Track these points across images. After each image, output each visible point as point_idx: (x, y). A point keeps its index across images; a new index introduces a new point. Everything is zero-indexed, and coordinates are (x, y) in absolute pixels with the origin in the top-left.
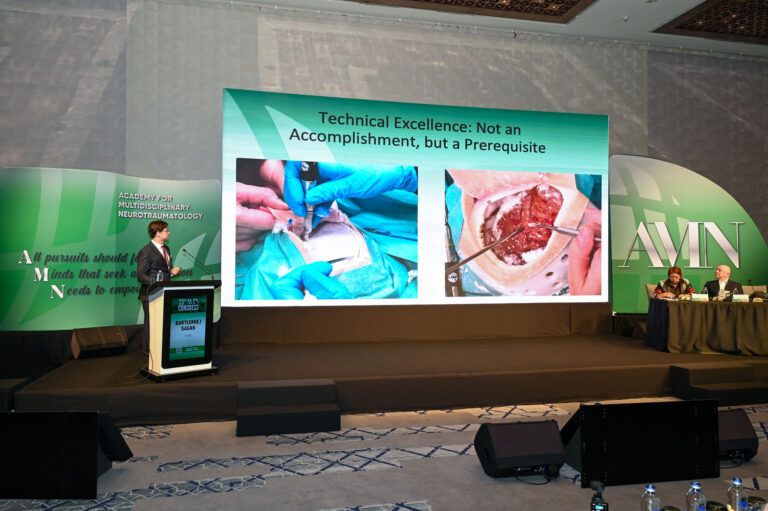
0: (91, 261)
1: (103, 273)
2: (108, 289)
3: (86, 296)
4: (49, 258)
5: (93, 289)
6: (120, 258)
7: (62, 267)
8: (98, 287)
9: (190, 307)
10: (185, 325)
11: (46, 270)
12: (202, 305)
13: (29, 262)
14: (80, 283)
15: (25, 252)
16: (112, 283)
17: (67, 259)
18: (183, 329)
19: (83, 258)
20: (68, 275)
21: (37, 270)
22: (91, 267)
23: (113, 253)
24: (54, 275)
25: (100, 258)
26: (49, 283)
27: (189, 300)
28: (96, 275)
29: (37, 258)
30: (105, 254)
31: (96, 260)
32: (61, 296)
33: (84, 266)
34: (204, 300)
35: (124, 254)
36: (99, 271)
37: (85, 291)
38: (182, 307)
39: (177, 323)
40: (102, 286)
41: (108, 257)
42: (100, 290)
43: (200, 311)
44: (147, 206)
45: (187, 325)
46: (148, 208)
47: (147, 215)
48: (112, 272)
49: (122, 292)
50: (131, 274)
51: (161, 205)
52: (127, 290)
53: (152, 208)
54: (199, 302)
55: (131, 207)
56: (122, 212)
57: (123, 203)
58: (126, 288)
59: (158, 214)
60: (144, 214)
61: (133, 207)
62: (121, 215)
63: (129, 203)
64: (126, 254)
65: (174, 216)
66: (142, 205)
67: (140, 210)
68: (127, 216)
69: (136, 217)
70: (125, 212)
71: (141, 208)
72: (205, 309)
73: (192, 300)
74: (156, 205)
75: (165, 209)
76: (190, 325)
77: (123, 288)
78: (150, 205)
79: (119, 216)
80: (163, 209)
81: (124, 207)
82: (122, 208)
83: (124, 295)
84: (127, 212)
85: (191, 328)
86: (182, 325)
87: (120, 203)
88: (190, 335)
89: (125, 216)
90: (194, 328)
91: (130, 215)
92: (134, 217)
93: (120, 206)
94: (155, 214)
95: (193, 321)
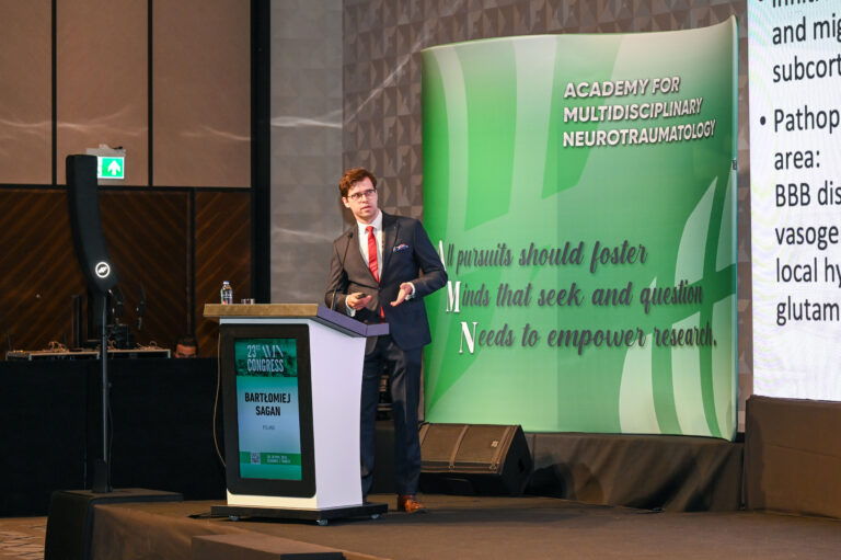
0: (515, 262)
1: (535, 295)
2: (543, 335)
3: (505, 349)
4: (461, 258)
5: (518, 335)
6: (569, 256)
7: (475, 278)
8: (527, 327)
9: (268, 365)
10: (261, 404)
11: (458, 283)
12: (290, 360)
15: (441, 244)
16: (548, 320)
17: (482, 259)
18: (261, 412)
19: (504, 256)
20: (482, 298)
22: (515, 277)
23: (551, 241)
24: (466, 299)
25: (533, 257)
26: (460, 317)
27: (265, 348)
28: (521, 299)
29: (450, 258)
30: (539, 247)
32: (472, 346)
33: (504, 275)
35: (575, 245)
36: (529, 287)
37: (504, 338)
38: (253, 363)
39: (249, 398)
40: (533, 328)
41: (545, 251)
42: (530, 338)
43: (285, 374)
44: (630, 113)
45: (265, 404)
46: (632, 117)
47: (627, 134)
48: (552, 291)
49: (575, 344)
50: (591, 296)
51: (657, 105)
52: (586, 338)
53: (639, 116)
54: (284, 353)
55: (593, 119)
56: (572, 134)
57: (575, 110)
58: (584, 332)
59: (651, 130)
60: (621, 135)
61: (596, 119)
62: (568, 143)
63: (588, 109)
64: (582, 244)
65: (678, 130)
66: (618, 110)
67: (613, 123)
68: (582, 144)
69: (604, 143)
70: (578, 133)
71: (615, 118)
72: (296, 371)
73: (271, 349)
74: (648, 106)
75: (665, 114)
76: (270, 404)
77: (576, 332)
78: (636, 106)
79: (565, 144)
80: (660, 117)
81: (575, 120)
82: (571, 123)
83: (580, 353)
84: (582, 133)
85: (272, 413)
86: (257, 404)
87: (566, 110)
88: (272, 428)
89: (578, 144)
90: (277, 412)
91: (590, 140)
92: (598, 143)
93: (566, 120)
94: (644, 131)
95: (274, 394)
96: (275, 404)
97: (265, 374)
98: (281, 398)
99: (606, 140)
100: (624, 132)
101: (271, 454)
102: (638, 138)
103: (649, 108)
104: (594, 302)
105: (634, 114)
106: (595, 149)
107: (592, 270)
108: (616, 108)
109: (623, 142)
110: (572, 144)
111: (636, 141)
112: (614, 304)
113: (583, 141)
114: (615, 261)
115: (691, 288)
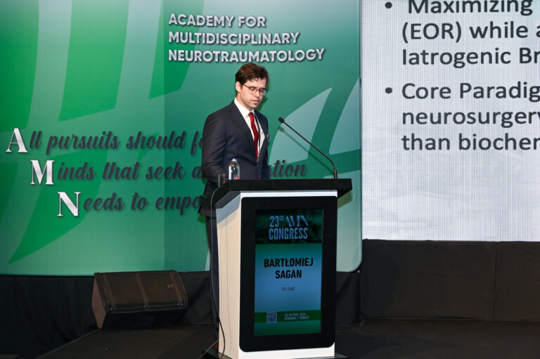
0: (123, 146)
1: (143, 171)
2: (152, 201)
3: (115, 213)
4: (54, 142)
5: (128, 201)
6: (173, 142)
7: (75, 157)
8: (136, 195)
9: (292, 233)
10: (281, 269)
11: (49, 164)
12: (314, 228)
13: (22, 149)
14: (105, 189)
15: (17, 131)
16: (156, 190)
17: (84, 143)
18: (279, 275)
19: (109, 141)
20: (85, 173)
21: (35, 164)
22: (122, 157)
23: (160, 131)
24: (63, 174)
25: (139, 142)
26: (54, 189)
27: (289, 219)
28: (130, 173)
29: (34, 141)
30: (147, 134)
31: (131, 145)
32: (75, 211)
33: (111, 156)
34: (319, 220)
35: (179, 134)
36: (137, 165)
37: (114, 204)
38: (276, 232)
39: (267, 264)
40: (142, 195)
41: (152, 138)
42: (139, 203)
43: (309, 240)
44: (220, 39)
45: (285, 269)
46: (222, 42)
47: (219, 55)
48: (160, 168)
49: (178, 207)
50: (192, 172)
51: (244, 35)
52: (187, 203)
53: (228, 42)
54: (309, 222)
55: (191, 41)
56: (175, 51)
57: (177, 34)
58: (185, 199)
59: (241, 53)
60: (214, 55)
61: (194, 42)
62: (172, 58)
63: (187, 34)
64: (184, 133)
65: (269, 55)
66: (210, 37)
67: (206, 46)
68: (183, 59)
69: (200, 60)
70: (180, 52)
71: (208, 42)
72: (322, 237)
73: (295, 219)
74: (236, 36)
75: (253, 42)
76: (291, 269)
77: (179, 198)
78: (226, 35)
79: (170, 59)
80: (249, 44)
81: (178, 41)
82: (174, 43)
83: (182, 213)
84: (183, 51)
85: (293, 275)
86: (277, 268)
87: (171, 33)
88: (292, 289)
89: (180, 59)
90: (299, 274)
91: (189, 57)
92: (196, 60)
93: (170, 41)
94: (234, 53)
95: (296, 259)
96: (297, 268)
97: (289, 241)
98: (303, 262)
99: (202, 57)
100: (217, 53)
101: (288, 313)
102: (229, 58)
103: (238, 37)
104: (193, 176)
105: (224, 41)
106: (193, 63)
107: (192, 152)
108: (208, 35)
109: (217, 60)
110: (175, 59)
111: (227, 60)
113: (184, 57)
115: (290, 166)
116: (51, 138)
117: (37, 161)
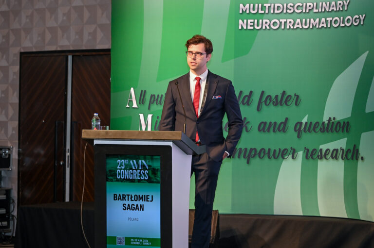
4: (153, 99)
6: (241, 99)
9: (135, 174)
10: (127, 202)
12: (154, 171)
13: (135, 105)
15: (132, 89)
18: (126, 208)
21: (142, 116)
27: (133, 162)
29: (142, 98)
34: (157, 164)
38: (122, 172)
39: (116, 198)
43: (150, 181)
44: (287, 8)
45: (131, 203)
46: (288, 11)
47: (285, 23)
50: (257, 126)
51: (308, 4)
52: (253, 153)
53: (294, 11)
54: (149, 166)
55: (260, 12)
56: (245, 21)
57: (248, 5)
58: (251, 149)
59: (304, 20)
60: (281, 23)
61: (263, 12)
62: (242, 27)
63: (256, 5)
64: (251, 92)
65: (327, 21)
66: (278, 7)
67: (274, 15)
68: (252, 28)
69: (268, 28)
70: (249, 21)
71: (276, 11)
72: (159, 179)
73: (137, 163)
74: (301, 5)
75: (315, 10)
76: (135, 203)
77: (246, 149)
78: (292, 5)
79: (240, 28)
80: (311, 12)
81: (248, 12)
82: (244, 14)
83: (248, 162)
84: (252, 21)
85: (137, 208)
86: (124, 202)
87: (241, 5)
88: (136, 219)
89: (249, 28)
90: (142, 208)
91: (258, 25)
92: (264, 28)
93: (241, 12)
94: (298, 21)
95: (139, 196)
96: (140, 203)
97: (133, 181)
98: (145, 198)
99: (269, 25)
100: (283, 21)
101: (134, 238)
102: (293, 25)
103: (302, 6)
104: (259, 130)
105: (290, 10)
106: (262, 31)
107: (258, 109)
108: (276, 5)
109: (283, 27)
110: (245, 28)
111: (292, 27)
112: (274, 131)
113: (253, 26)
114: (276, 104)
115: (339, 122)
116: (152, 96)
117: (142, 115)
